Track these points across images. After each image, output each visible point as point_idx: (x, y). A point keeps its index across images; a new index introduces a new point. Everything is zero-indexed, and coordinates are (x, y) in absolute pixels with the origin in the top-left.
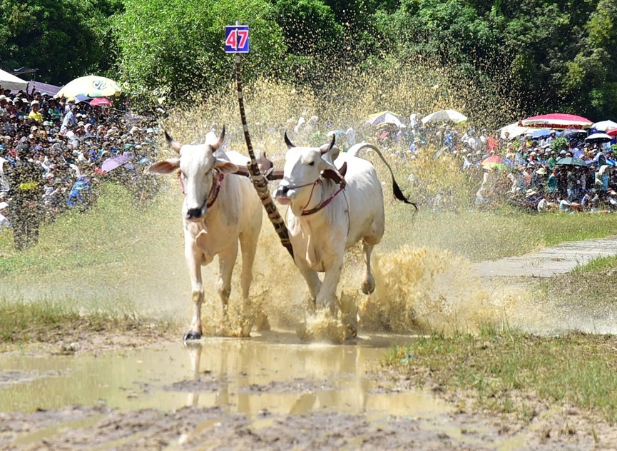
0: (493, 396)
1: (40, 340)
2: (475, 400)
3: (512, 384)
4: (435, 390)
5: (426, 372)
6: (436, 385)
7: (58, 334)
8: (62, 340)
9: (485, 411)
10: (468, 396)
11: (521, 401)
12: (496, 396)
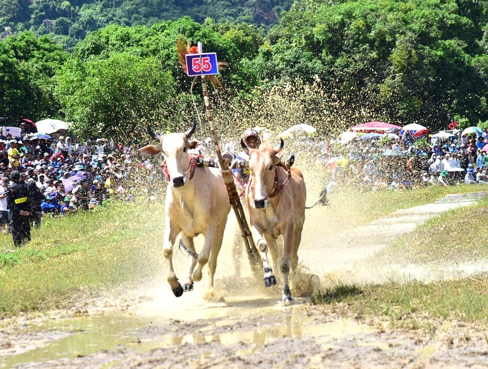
0: (401, 319)
1: (58, 307)
2: (389, 323)
3: (410, 309)
4: (357, 318)
5: (345, 306)
6: (356, 315)
7: (70, 302)
8: (74, 306)
9: (399, 329)
10: (383, 320)
11: (422, 320)
12: (403, 318)
